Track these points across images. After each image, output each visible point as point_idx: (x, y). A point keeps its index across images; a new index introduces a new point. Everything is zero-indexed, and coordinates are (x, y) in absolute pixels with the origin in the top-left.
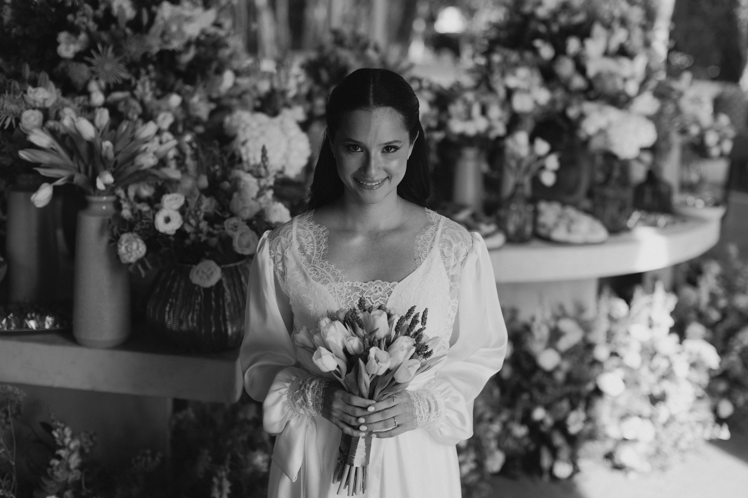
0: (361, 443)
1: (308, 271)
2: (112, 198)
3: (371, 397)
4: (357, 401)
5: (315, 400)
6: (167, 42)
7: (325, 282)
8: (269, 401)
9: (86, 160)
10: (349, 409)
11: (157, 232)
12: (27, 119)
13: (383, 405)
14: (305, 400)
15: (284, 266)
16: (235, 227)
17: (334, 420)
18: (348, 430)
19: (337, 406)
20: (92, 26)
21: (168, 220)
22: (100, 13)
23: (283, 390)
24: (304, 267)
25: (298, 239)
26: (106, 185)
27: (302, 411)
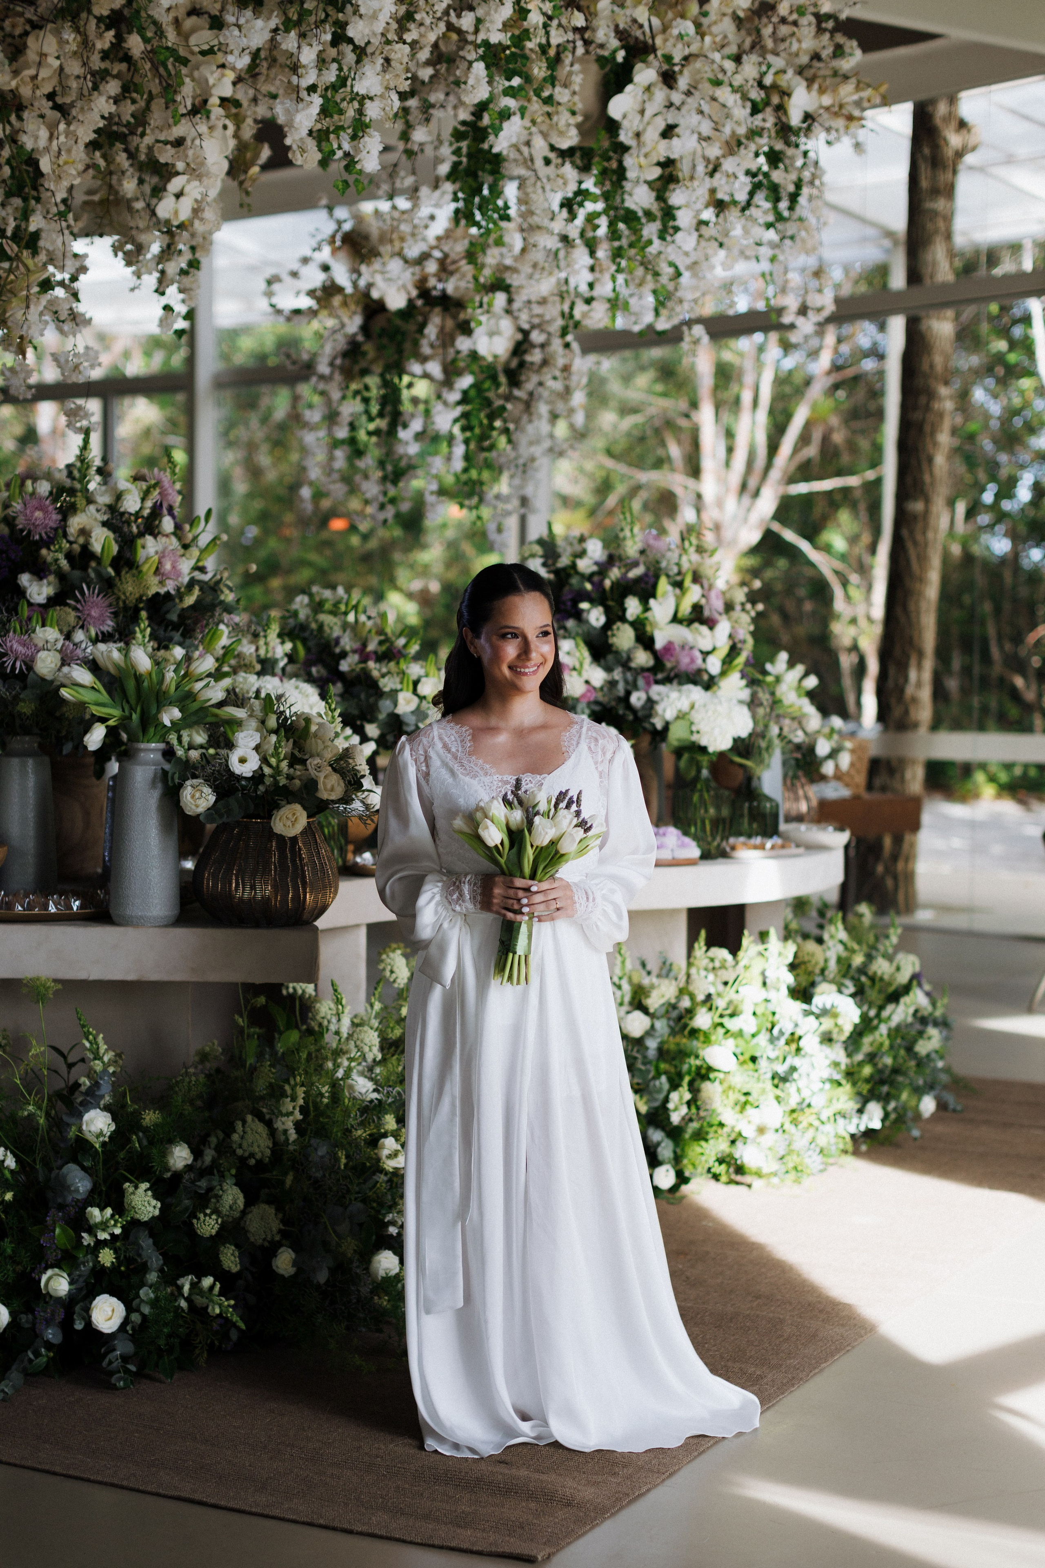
0: (524, 929)
1: (456, 767)
2: (162, 746)
3: (533, 877)
4: (519, 882)
5: (473, 893)
6: (161, 583)
7: (474, 777)
8: (422, 900)
9: (133, 701)
10: (511, 892)
11: (232, 774)
12: (43, 661)
13: (545, 886)
14: (461, 895)
15: (427, 766)
16: (319, 768)
17: (495, 908)
18: (510, 915)
19: (497, 891)
20: (64, 563)
21: (243, 761)
22: (76, 548)
23: (436, 890)
24: (451, 764)
25: (441, 739)
26: (172, 722)
27: (458, 908)
